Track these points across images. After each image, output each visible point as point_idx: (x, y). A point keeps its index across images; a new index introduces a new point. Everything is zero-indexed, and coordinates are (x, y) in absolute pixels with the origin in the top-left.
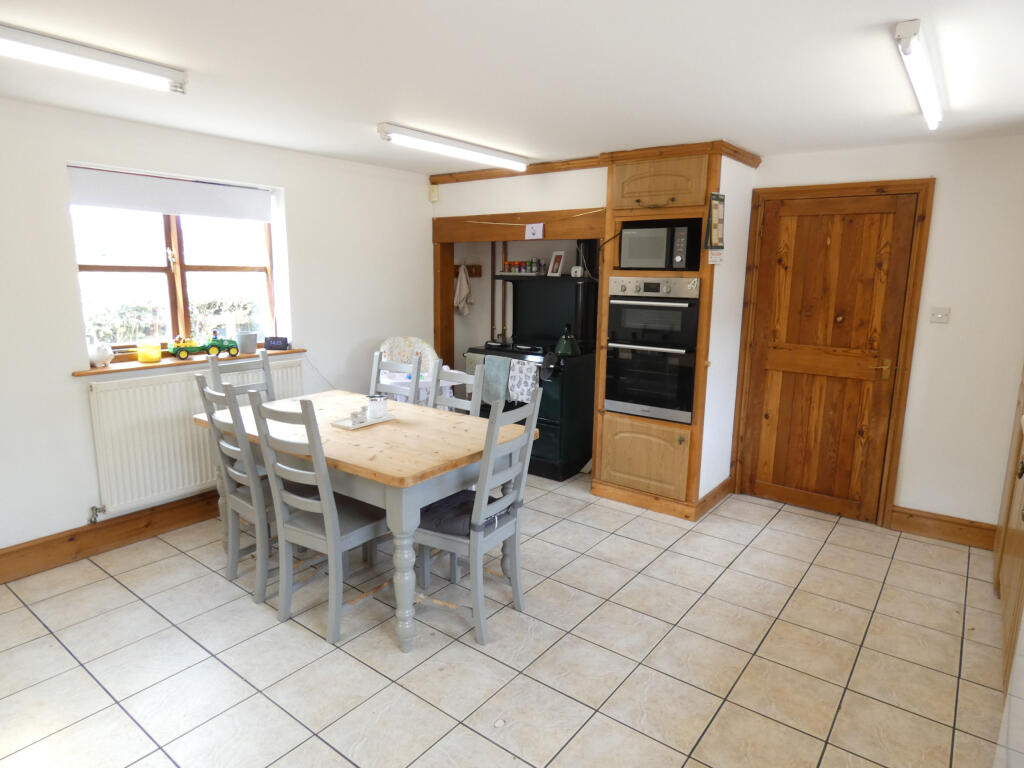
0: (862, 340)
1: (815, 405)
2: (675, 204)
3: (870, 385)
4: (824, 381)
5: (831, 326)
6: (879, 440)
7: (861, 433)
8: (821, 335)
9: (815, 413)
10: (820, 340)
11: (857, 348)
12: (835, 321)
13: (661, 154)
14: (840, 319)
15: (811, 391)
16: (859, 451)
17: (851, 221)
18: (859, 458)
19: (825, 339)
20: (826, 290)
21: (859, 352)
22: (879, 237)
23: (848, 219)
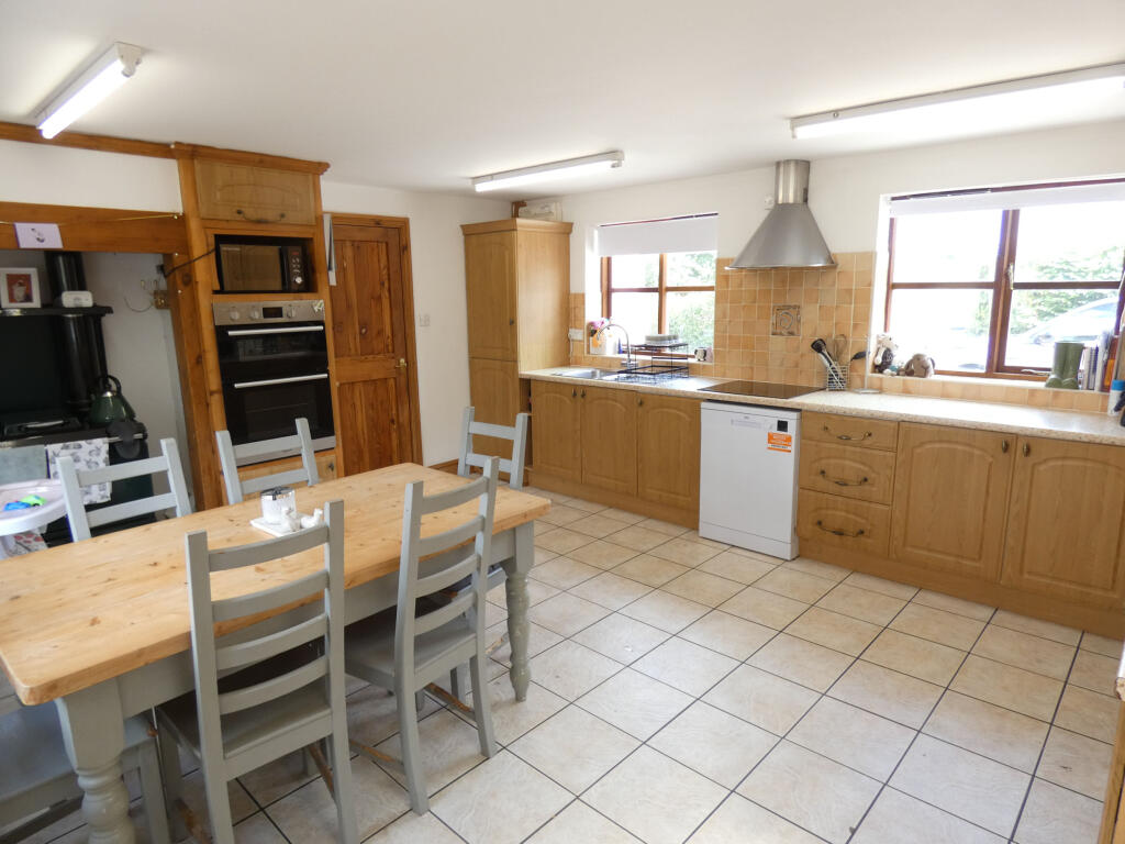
0: (381, 346)
1: (358, 408)
2: (284, 220)
3: (392, 382)
4: (361, 384)
5: (358, 337)
6: (406, 422)
7: (393, 421)
8: (352, 345)
9: (359, 415)
10: (353, 352)
11: (379, 353)
12: (361, 333)
13: (261, 162)
14: (364, 331)
15: (353, 398)
16: (394, 435)
17: (358, 247)
18: (395, 442)
19: (356, 350)
20: (349, 307)
21: (381, 356)
22: (379, 261)
23: (356, 244)
